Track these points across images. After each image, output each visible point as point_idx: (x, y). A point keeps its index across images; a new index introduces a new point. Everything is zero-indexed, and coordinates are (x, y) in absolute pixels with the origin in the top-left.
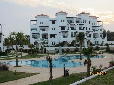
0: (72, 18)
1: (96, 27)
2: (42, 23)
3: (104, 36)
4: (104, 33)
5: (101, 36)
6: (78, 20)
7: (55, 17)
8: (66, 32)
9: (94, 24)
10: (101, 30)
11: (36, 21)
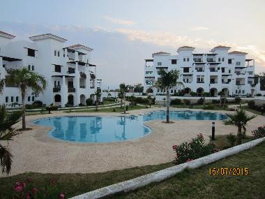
0: (202, 55)
1: (241, 68)
2: (160, 64)
3: (256, 82)
4: (256, 78)
5: (249, 82)
6: (211, 57)
7: (177, 54)
8: (190, 75)
9: (238, 63)
10: (251, 73)
11: (152, 61)
